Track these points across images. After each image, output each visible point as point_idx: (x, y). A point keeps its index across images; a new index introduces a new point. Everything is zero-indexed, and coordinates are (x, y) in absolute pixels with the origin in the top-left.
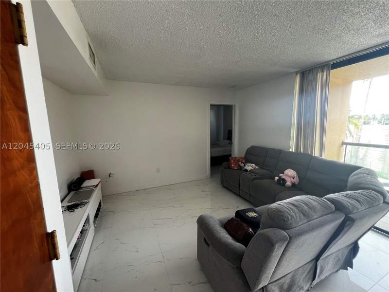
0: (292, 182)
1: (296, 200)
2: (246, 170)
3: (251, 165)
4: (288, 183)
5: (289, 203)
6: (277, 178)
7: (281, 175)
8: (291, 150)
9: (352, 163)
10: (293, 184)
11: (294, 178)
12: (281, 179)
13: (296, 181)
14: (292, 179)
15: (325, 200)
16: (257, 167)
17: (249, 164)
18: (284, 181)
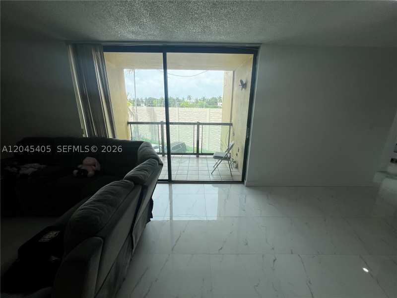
0: (93, 170)
1: (101, 195)
2: (25, 176)
3: (33, 165)
4: (91, 173)
5: (94, 201)
6: (76, 171)
7: (80, 166)
8: (84, 136)
9: (137, 140)
10: (96, 172)
11: (95, 166)
12: (80, 171)
13: (98, 167)
14: (93, 167)
15: (126, 181)
16: (43, 166)
17: (29, 165)
18: (86, 172)
